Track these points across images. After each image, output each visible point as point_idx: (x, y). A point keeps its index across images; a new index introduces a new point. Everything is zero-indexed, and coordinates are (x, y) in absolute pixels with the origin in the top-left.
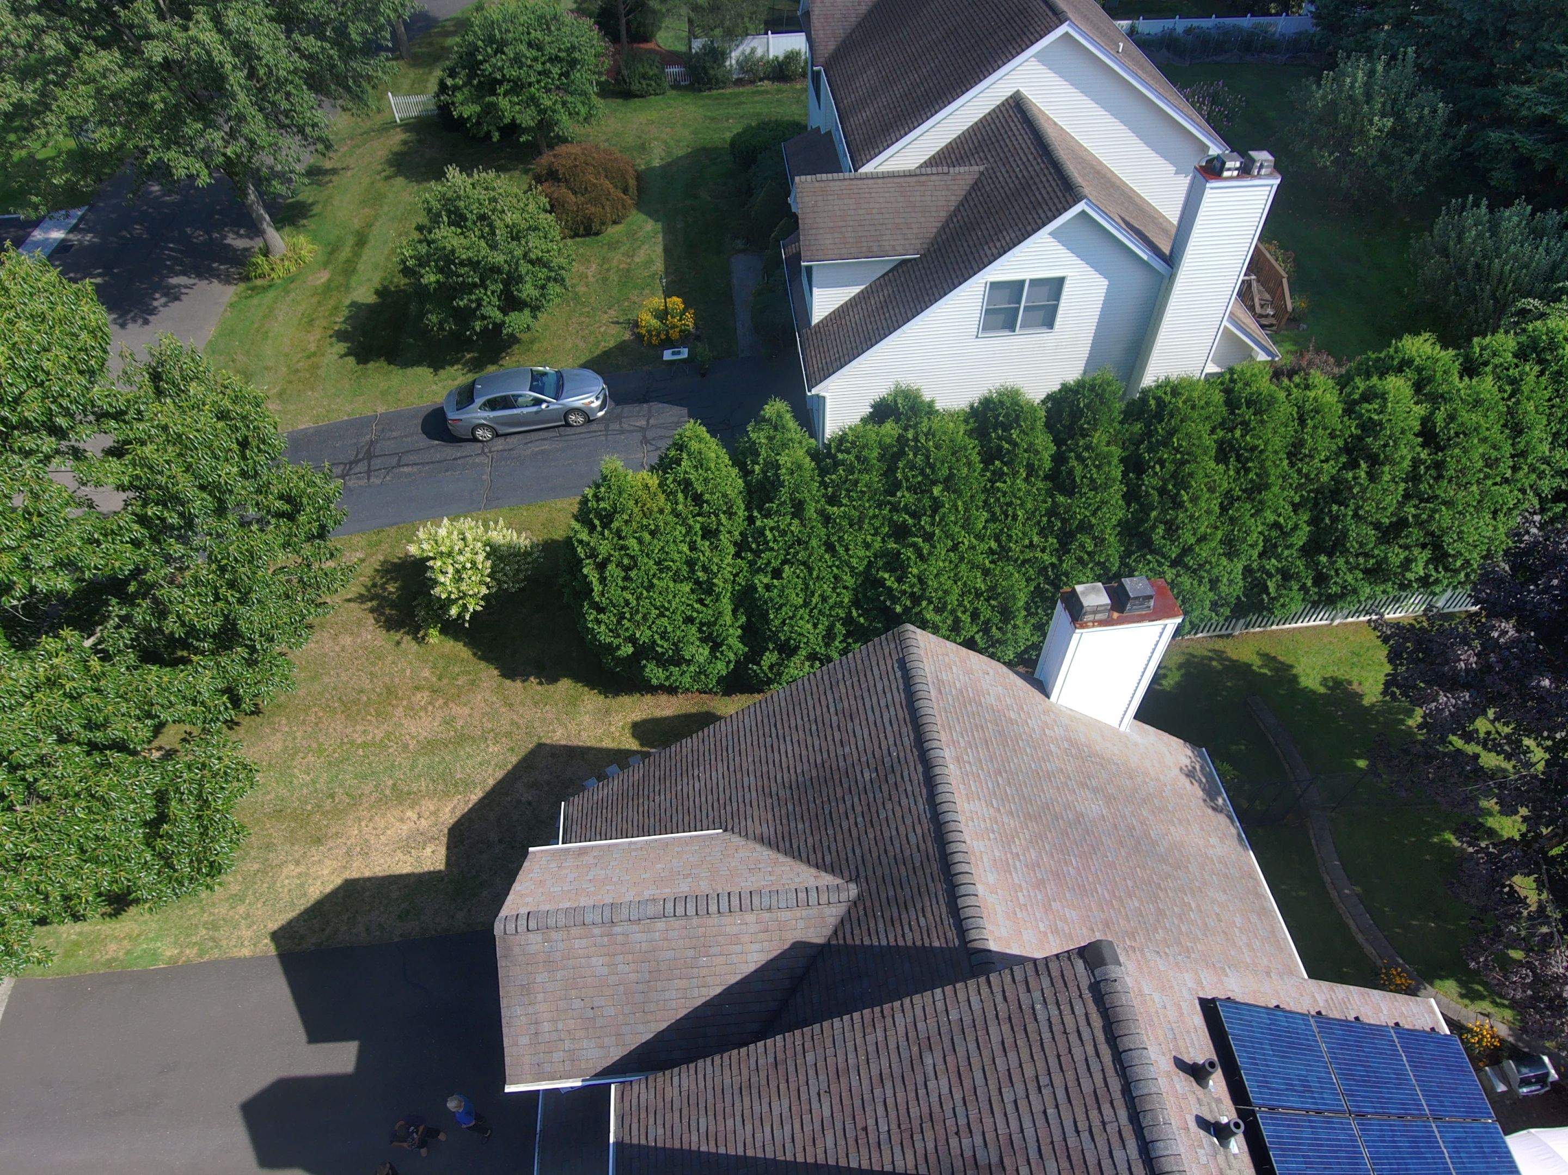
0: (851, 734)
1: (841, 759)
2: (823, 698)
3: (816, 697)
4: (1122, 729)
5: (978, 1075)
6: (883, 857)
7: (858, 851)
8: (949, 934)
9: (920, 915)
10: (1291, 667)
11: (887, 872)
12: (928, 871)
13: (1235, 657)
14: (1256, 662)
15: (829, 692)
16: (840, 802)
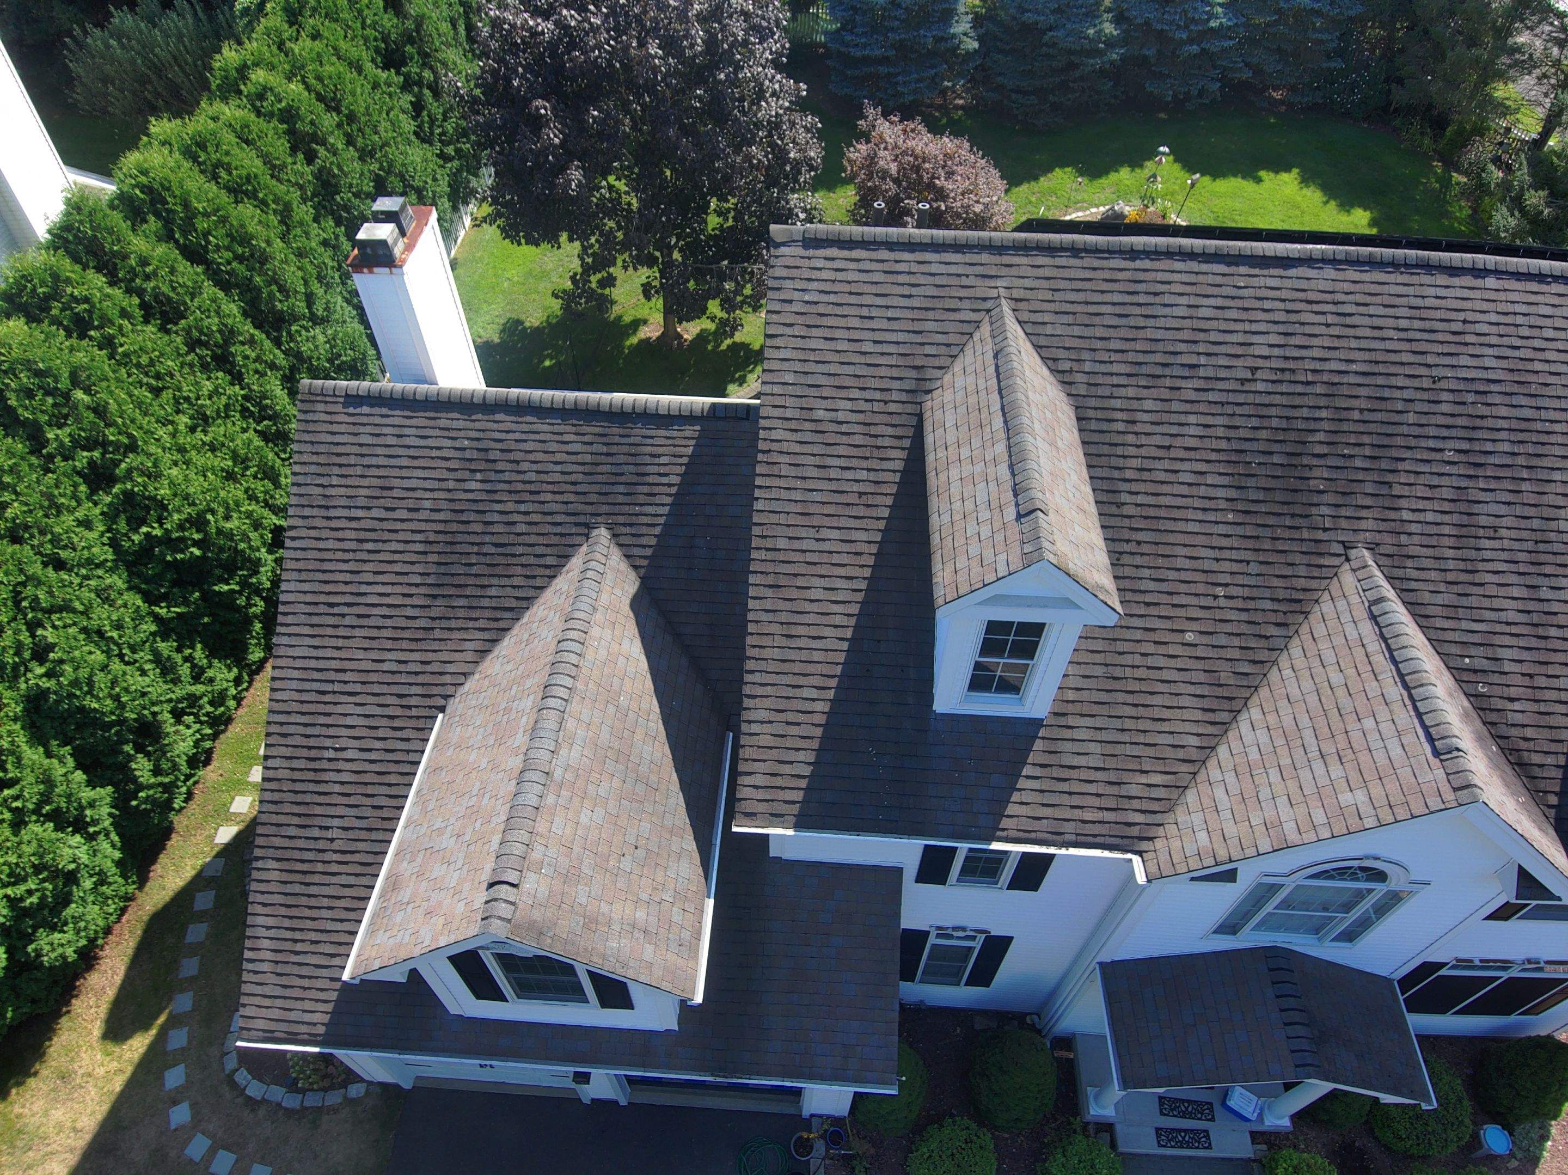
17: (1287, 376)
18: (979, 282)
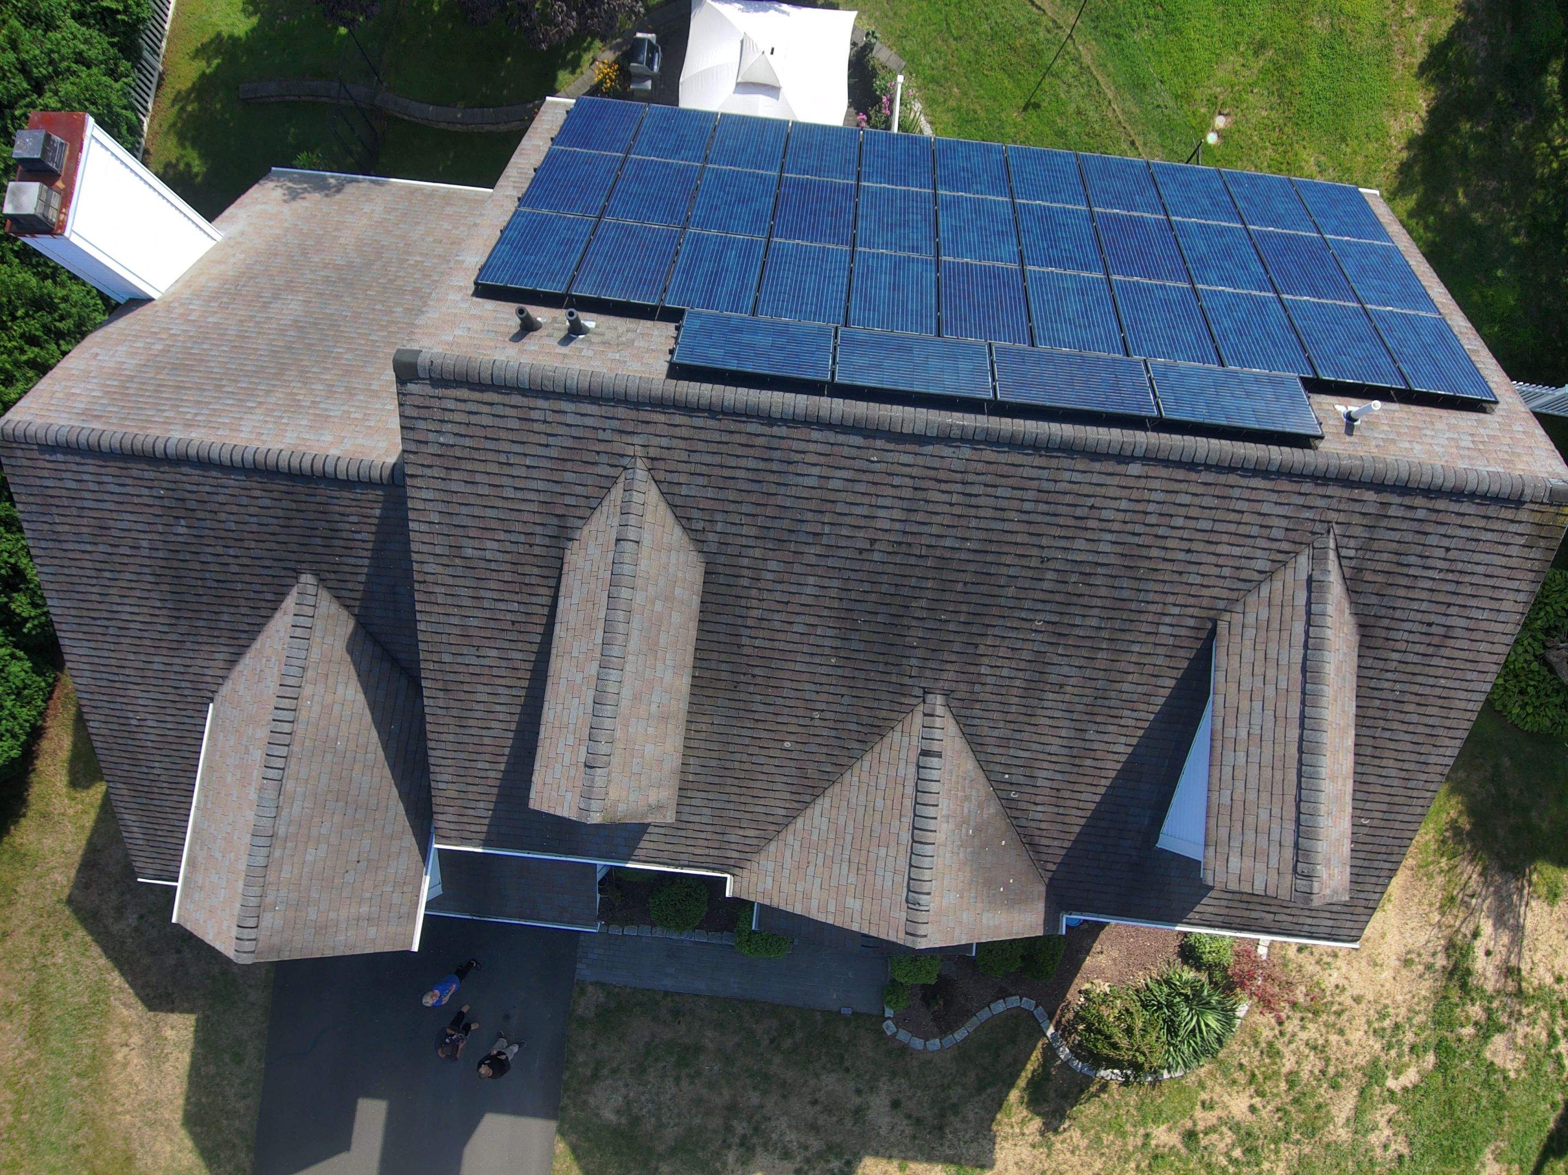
0: (126, 534)
1: (155, 554)
2: (70, 555)
3: (66, 563)
4: (219, 238)
5: (490, 513)
6: (279, 539)
7: (267, 563)
8: (371, 497)
9: (346, 519)
10: (219, 35)
11: (295, 539)
12: (303, 498)
13: (189, 85)
14: (200, 66)
15: (65, 546)
16: (206, 567)
17: (904, 549)
18: (616, 437)
